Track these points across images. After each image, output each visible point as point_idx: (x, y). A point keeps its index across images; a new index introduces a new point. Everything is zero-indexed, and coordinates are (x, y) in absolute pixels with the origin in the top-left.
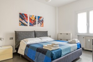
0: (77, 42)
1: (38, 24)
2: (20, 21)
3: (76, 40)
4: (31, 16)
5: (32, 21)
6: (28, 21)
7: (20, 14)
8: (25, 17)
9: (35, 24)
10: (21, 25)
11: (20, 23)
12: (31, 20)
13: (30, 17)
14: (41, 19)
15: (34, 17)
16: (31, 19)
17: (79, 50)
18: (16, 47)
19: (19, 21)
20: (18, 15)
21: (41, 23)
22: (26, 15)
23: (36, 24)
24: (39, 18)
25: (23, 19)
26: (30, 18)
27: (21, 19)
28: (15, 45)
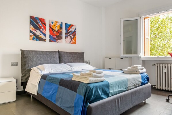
0: (141, 71)
1: (66, 38)
2: (31, 32)
3: (140, 67)
4: (52, 23)
5: (55, 32)
6: (47, 32)
7: (32, 17)
8: (40, 23)
9: (59, 37)
10: (33, 39)
11: (31, 36)
12: (53, 30)
13: (50, 24)
14: (72, 29)
15: (58, 24)
16: (51, 29)
17: (146, 88)
18: (23, 81)
19: (29, 31)
20: (28, 21)
21: (72, 37)
22: (42, 21)
23: (62, 38)
24: (68, 26)
25: (36, 28)
26: (50, 27)
27: (32, 29)
28: (22, 77)
